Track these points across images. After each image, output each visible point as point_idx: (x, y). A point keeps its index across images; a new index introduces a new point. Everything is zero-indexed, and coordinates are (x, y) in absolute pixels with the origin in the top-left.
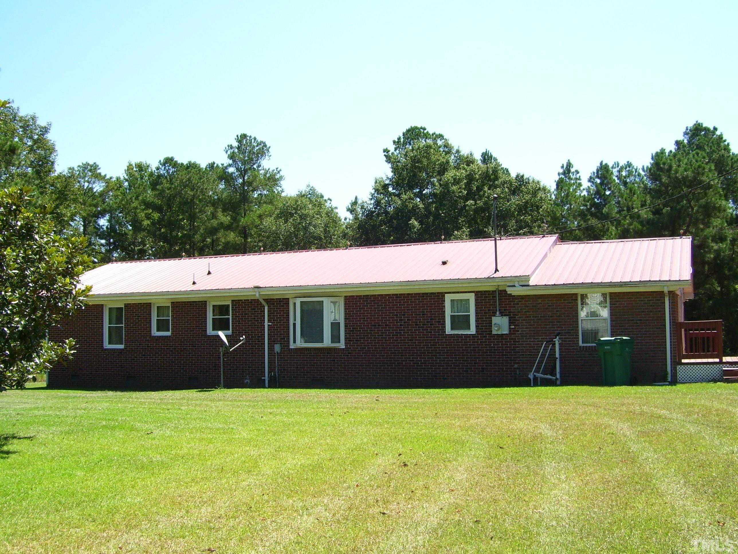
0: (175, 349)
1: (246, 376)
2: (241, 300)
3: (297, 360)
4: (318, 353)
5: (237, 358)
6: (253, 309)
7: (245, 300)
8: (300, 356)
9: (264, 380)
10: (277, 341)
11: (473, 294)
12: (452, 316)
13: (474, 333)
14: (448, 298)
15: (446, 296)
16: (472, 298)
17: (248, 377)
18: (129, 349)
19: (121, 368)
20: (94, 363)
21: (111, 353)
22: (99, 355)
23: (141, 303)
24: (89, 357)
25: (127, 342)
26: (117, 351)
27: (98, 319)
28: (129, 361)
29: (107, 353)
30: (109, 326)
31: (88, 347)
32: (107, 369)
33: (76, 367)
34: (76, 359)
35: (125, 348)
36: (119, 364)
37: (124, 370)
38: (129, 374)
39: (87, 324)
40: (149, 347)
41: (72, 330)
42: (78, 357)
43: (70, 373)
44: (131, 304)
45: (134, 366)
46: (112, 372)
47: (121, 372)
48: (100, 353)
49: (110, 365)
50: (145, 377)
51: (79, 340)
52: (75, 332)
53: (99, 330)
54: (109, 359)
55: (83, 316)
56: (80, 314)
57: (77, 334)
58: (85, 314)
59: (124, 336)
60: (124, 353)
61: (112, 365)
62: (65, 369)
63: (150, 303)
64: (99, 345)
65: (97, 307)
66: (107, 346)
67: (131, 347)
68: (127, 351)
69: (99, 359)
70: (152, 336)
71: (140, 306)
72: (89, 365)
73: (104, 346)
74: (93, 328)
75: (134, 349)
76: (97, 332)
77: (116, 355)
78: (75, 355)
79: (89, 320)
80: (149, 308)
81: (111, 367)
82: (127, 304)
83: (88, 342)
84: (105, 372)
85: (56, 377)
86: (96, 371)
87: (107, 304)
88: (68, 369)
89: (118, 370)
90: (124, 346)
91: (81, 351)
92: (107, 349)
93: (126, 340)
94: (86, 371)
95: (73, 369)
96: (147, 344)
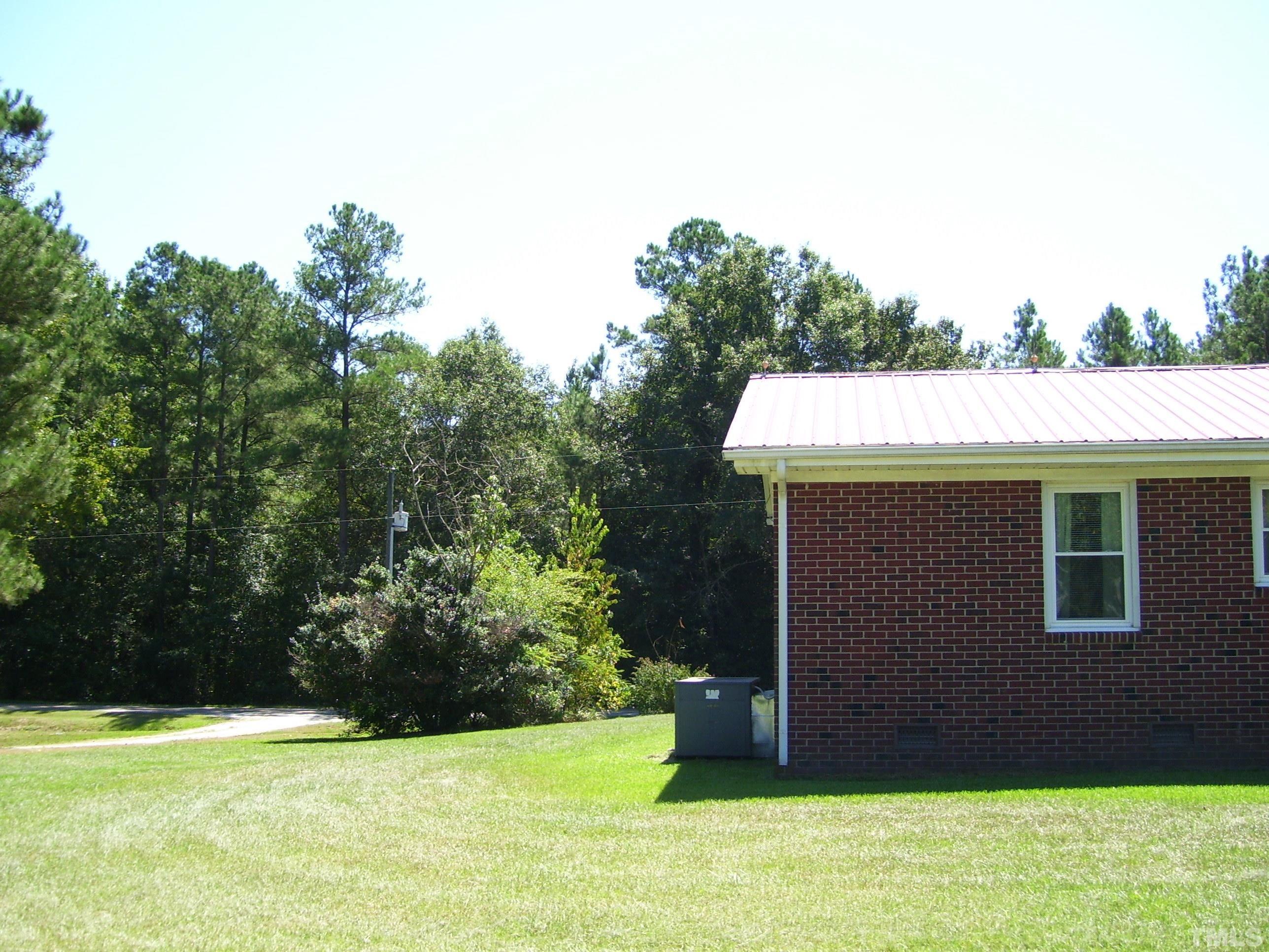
18: (1163, 632)
19: (1129, 697)
20: (1005, 684)
21: (1086, 647)
22: (1029, 655)
23: (1213, 479)
24: (980, 663)
25: (1155, 610)
26: (1108, 640)
27: (1024, 533)
28: (1162, 676)
29: (1063, 648)
30: (1057, 557)
31: (978, 627)
32: (1064, 705)
33: (922, 699)
34: (922, 671)
35: (1144, 631)
36: (1120, 683)
37: (1140, 705)
38: (1162, 719)
39: (972, 548)
40: (1249, 624)
41: (901, 570)
42: (928, 663)
43: (890, 721)
44: (1166, 480)
45: (1185, 689)
46: (1090, 712)
47: (1128, 712)
48: (1034, 648)
49: (1080, 691)
50: (1234, 726)
51: (933, 606)
52: (912, 577)
53: (1029, 569)
54: (1074, 669)
55: (950, 520)
56: (938, 513)
57: (923, 585)
58: (960, 513)
59: (1142, 589)
60: (1138, 647)
61: (1088, 691)
62: (867, 706)
63: (1247, 479)
64: (1026, 619)
65: (1016, 491)
66: (1054, 624)
67: (1172, 627)
68: (1152, 639)
69: (1028, 670)
70: (1259, 589)
71: (1208, 487)
72: (980, 691)
73: (1047, 623)
74: (1001, 562)
75: (1186, 631)
76: (1018, 576)
77: (1104, 654)
78: (916, 656)
79: (980, 534)
80: (1244, 494)
81: (1082, 698)
82: (1151, 481)
83: (977, 613)
84: (1059, 713)
85: (822, 735)
86: (1013, 713)
87: (1051, 482)
88: (882, 707)
89: (1116, 705)
90: (1137, 623)
91: (945, 641)
92: (1063, 634)
93: (1151, 603)
94: (967, 713)
95: (905, 706)
96: (1240, 616)
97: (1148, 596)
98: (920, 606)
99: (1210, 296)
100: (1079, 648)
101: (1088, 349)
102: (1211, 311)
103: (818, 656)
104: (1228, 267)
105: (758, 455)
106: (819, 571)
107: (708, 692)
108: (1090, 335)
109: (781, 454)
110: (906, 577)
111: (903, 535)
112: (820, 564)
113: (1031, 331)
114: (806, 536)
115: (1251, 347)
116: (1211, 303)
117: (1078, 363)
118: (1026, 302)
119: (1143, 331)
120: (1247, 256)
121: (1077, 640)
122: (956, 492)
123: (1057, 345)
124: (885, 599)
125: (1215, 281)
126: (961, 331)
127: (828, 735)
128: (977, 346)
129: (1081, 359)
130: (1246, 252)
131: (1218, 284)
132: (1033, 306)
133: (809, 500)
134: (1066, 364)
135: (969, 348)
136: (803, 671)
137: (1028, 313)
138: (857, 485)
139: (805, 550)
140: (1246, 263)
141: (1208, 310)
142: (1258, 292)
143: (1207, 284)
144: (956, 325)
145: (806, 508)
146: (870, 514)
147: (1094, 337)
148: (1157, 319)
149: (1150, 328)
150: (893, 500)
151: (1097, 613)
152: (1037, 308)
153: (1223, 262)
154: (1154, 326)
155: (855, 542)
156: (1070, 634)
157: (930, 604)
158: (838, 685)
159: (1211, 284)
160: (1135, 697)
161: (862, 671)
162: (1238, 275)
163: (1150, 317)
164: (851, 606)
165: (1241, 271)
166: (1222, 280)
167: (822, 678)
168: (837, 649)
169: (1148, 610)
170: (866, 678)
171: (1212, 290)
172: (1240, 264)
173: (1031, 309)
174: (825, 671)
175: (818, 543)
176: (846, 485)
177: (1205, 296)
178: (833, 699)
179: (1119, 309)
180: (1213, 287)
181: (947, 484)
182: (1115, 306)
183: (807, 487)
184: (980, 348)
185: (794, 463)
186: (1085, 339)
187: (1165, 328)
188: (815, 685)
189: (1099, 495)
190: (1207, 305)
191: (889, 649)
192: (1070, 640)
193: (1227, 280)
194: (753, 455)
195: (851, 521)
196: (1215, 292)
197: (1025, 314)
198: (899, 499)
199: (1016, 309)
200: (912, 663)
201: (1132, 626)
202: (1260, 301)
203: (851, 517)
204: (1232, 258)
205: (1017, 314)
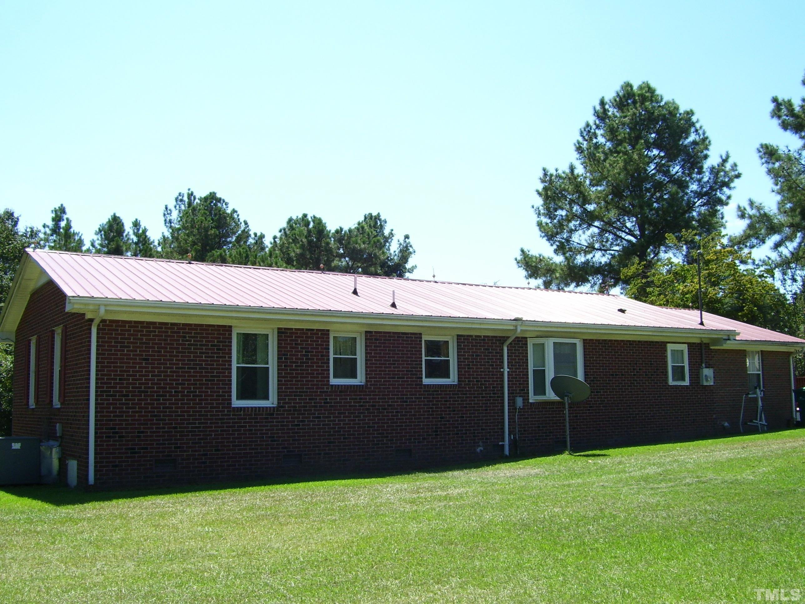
0: (373, 406)
1: (479, 442)
2: (471, 336)
3: (538, 418)
4: (560, 408)
5: (466, 417)
6: (486, 349)
7: (476, 336)
8: (542, 411)
9: (503, 445)
10: (516, 393)
11: (686, 345)
12: (673, 367)
13: (688, 384)
14: (670, 347)
15: (668, 345)
16: (685, 347)
17: (481, 444)
18: (288, 407)
19: (272, 441)
20: (212, 435)
21: (251, 415)
22: (224, 419)
23: (313, 330)
24: (199, 423)
25: (285, 396)
26: (263, 411)
27: (223, 353)
28: (287, 429)
29: (241, 415)
30: (237, 367)
31: (198, 404)
32: (241, 446)
33: (168, 444)
34: (168, 428)
35: (279, 406)
36: (268, 434)
37: (277, 444)
38: (288, 451)
39: (196, 360)
40: (328, 403)
41: (158, 372)
42: (172, 424)
43: (151, 457)
44: (292, 329)
45: (298, 436)
46: (253, 449)
47: (271, 448)
48: (226, 415)
49: (249, 438)
50: (320, 454)
51: (175, 392)
52: (164, 376)
53: (225, 373)
54: (246, 426)
55: (185, 344)
56: (179, 340)
57: (170, 380)
58: (191, 341)
59: (278, 385)
60: (277, 414)
61: (252, 438)
62: (138, 449)
63: (328, 331)
64: (222, 400)
65: (219, 330)
66: (236, 403)
67: (292, 405)
68: (284, 411)
69: (223, 427)
70: (332, 385)
71: (311, 334)
72: (199, 439)
73: (233, 403)
74: (211, 369)
75: (299, 407)
76: (219, 377)
77: (261, 418)
78: (165, 420)
79: (200, 353)
80: (326, 338)
81: (250, 442)
82: (285, 329)
83: (197, 396)
84: (238, 450)
85: (113, 466)
86: (216, 450)
87: (236, 327)
88: (147, 448)
89: (266, 445)
90: (276, 402)
91: (181, 412)
92: (241, 408)
93: (283, 392)
94: (192, 451)
95: (159, 448)
96: (323, 399)
97: (282, 388)
98: (168, 392)
99: (167, 216)
100: (249, 415)
101: (98, 239)
102: (167, 224)
103: (111, 420)
104: (179, 200)
105: (90, 302)
106: (113, 371)
107: (13, 444)
108: (100, 231)
109: (103, 302)
110: (161, 376)
111: (160, 352)
112: (114, 367)
113: (63, 224)
114: (106, 350)
115: (195, 248)
116: (168, 220)
117: (91, 248)
118: (60, 206)
119: (131, 232)
120: (190, 195)
121: (248, 411)
122: (189, 329)
123: (80, 235)
124: (149, 388)
125: (171, 206)
126: (18, 219)
127: (116, 466)
128: (29, 230)
129: (93, 245)
130: (190, 192)
131: (173, 209)
132: (64, 209)
133: (109, 330)
134: (84, 248)
135: (24, 231)
136: (102, 429)
137: (61, 213)
138: (136, 322)
139: (106, 358)
140: (189, 198)
141: (165, 223)
142: (200, 217)
143: (166, 208)
144: (16, 215)
145: (107, 334)
146: (142, 339)
147: (103, 232)
148: (140, 226)
149: (136, 231)
150: (155, 332)
151: (253, 396)
152: (67, 210)
153: (176, 196)
154: (138, 230)
155: (134, 355)
156: (244, 408)
157: (173, 390)
158: (123, 437)
159: (169, 208)
160: (275, 441)
161: (136, 428)
162: (184, 204)
163: (136, 224)
164: (130, 392)
165: (186, 203)
166: (175, 207)
167: (113, 433)
168: (122, 416)
169: (281, 396)
170: (138, 432)
171: (169, 212)
172: (186, 199)
173: (62, 210)
174: (115, 428)
175: (113, 354)
176: (130, 322)
177: (164, 215)
178: (120, 445)
179: (119, 217)
180: (170, 210)
181: (184, 325)
182: (117, 215)
183: (108, 322)
184: (31, 232)
185: (108, 308)
186: (97, 234)
187: (145, 231)
188: (109, 437)
189: (255, 335)
190: (165, 220)
191: (151, 416)
192: (244, 411)
193: (178, 207)
194: (86, 302)
195: (132, 343)
196: (171, 213)
197: (59, 213)
198: (159, 332)
199: (53, 209)
200: (163, 424)
201: (273, 404)
202: (202, 222)
203: (132, 340)
204: (182, 195)
205: (54, 212)
